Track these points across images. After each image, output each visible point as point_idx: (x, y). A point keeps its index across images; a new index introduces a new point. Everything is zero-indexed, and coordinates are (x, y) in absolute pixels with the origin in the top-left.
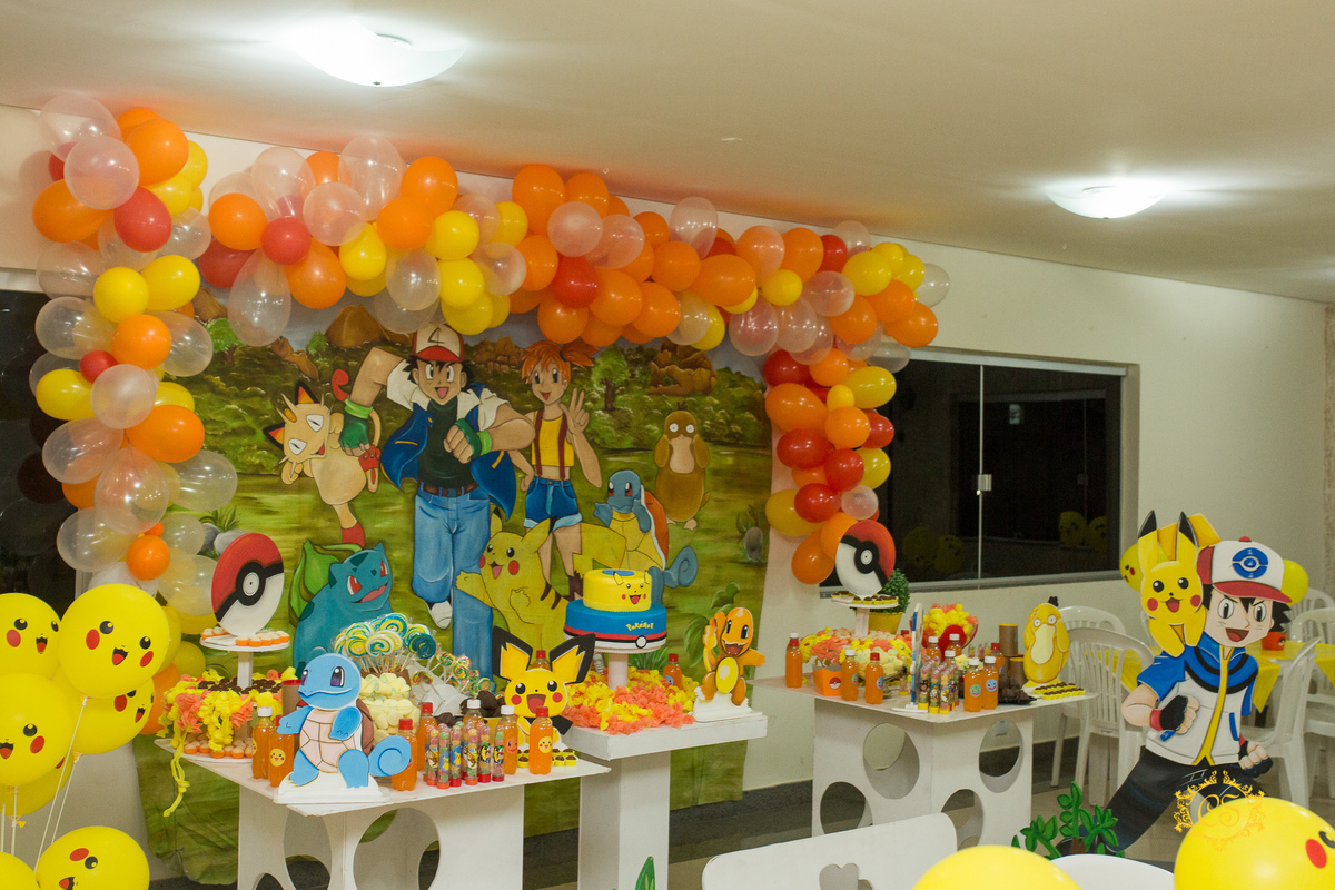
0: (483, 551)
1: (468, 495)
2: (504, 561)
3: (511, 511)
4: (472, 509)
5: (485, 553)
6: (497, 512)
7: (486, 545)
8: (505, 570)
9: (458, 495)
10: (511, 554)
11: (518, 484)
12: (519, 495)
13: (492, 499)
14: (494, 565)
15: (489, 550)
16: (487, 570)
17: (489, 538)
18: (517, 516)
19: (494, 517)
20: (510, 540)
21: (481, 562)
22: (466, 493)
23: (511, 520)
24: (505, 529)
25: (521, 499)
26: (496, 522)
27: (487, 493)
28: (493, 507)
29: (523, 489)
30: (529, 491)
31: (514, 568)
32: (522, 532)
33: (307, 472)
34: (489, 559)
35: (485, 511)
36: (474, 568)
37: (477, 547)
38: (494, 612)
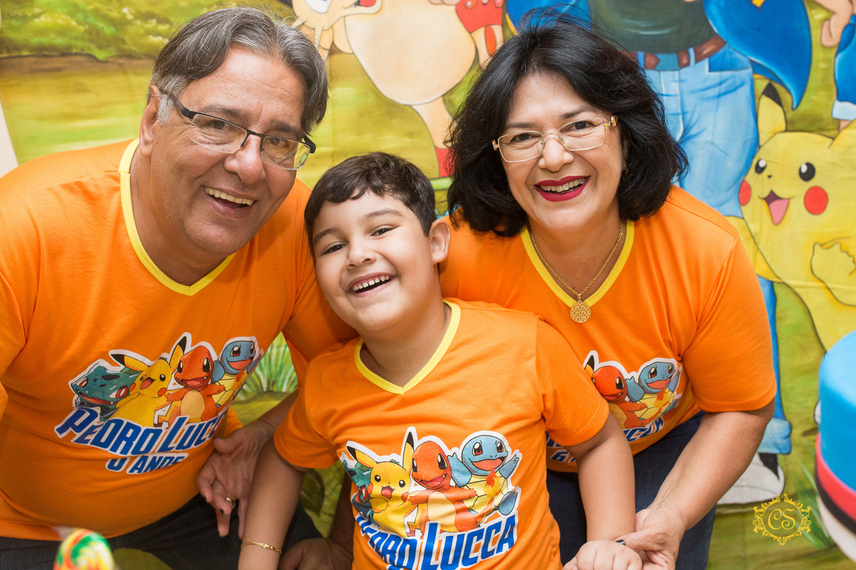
0: (745, 171)
1: (705, 64)
2: (796, 191)
3: (802, 90)
4: (714, 92)
5: (751, 177)
6: (771, 93)
7: (752, 159)
8: (797, 207)
9: (682, 66)
10: (809, 174)
11: (815, 33)
12: (818, 55)
13: (757, 68)
14: (771, 198)
15: (759, 170)
16: (756, 207)
17: (756, 145)
18: (818, 97)
19: (766, 104)
20: (808, 147)
21: (744, 194)
22: (697, 61)
23: (804, 106)
24: (790, 127)
25: (824, 62)
26: (770, 113)
27: (743, 56)
28: (761, 84)
29: (827, 42)
30: (842, 46)
31: (817, 201)
32: (827, 128)
33: (341, 45)
34: (759, 186)
35: (744, 92)
36: (732, 206)
37: (732, 166)
38: (778, 289)
